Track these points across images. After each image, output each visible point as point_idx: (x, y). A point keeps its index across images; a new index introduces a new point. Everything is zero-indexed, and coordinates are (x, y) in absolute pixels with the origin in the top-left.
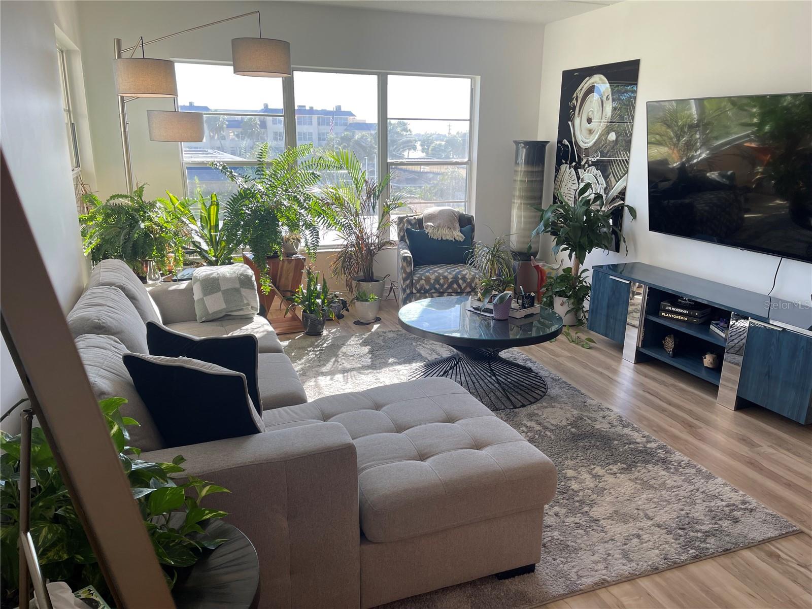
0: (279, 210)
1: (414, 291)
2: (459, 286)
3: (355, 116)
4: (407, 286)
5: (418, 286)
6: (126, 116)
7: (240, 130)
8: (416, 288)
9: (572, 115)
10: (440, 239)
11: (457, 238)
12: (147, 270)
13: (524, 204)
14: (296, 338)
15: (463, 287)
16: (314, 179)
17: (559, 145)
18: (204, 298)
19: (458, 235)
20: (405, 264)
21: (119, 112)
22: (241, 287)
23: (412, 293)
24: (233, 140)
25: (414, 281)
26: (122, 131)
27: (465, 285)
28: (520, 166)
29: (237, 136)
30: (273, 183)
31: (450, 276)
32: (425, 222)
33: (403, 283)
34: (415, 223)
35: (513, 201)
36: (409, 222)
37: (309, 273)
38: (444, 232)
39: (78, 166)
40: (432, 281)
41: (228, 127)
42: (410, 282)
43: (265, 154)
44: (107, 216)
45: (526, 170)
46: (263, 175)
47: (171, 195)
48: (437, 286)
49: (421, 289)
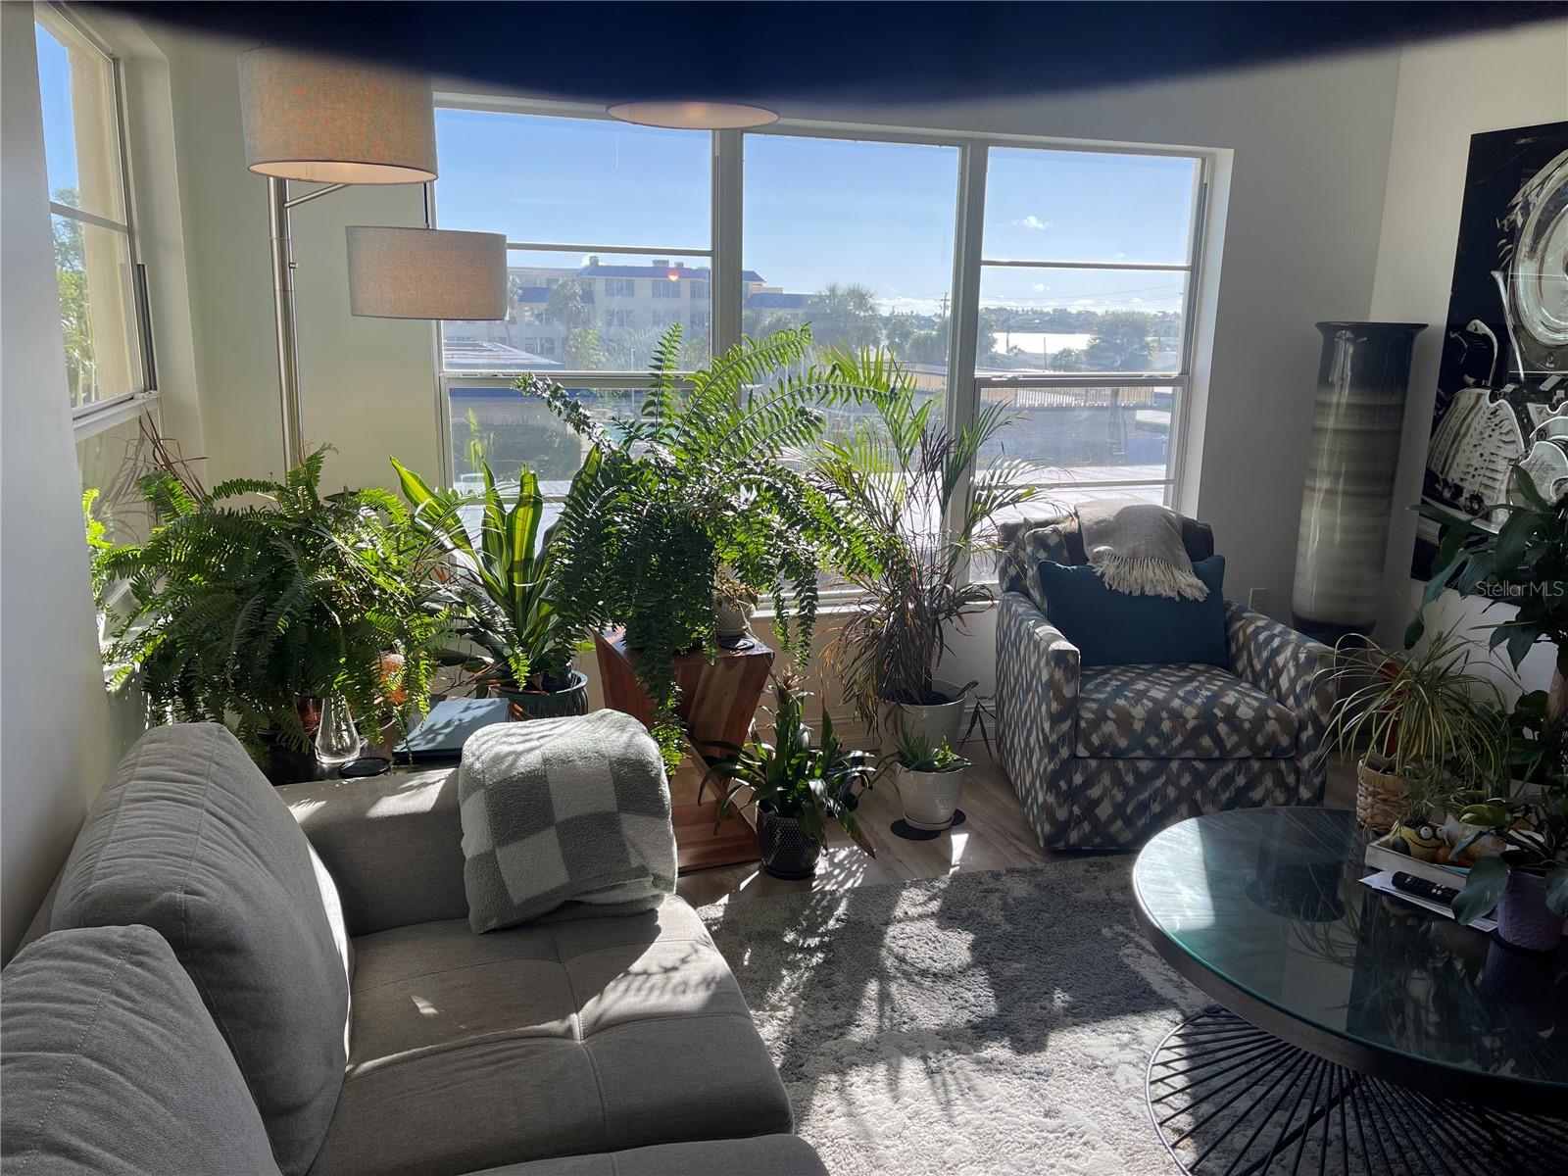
0: (723, 527)
1: (1082, 752)
2: (1218, 741)
3: (762, 280)
4: (1062, 739)
5: (1095, 740)
6: (290, 247)
7: (542, 306)
8: (1088, 744)
9: (1505, 255)
10: (1138, 593)
11: (1189, 593)
12: (319, 719)
13: (1345, 493)
14: (743, 885)
15: (1228, 747)
16: (806, 427)
17: (1453, 336)
18: (499, 853)
19: (1189, 583)
20: (1059, 675)
21: (271, 235)
22: (622, 808)
23: (1074, 756)
24: (529, 324)
25: (1083, 724)
26: (278, 288)
27: (1235, 738)
28: (1337, 390)
29: (538, 316)
30: (694, 439)
31: (1190, 712)
32: (1089, 544)
33: (1052, 728)
34: (1059, 545)
35: (1308, 483)
36: (1040, 542)
37: (783, 695)
38: (1151, 574)
39: (151, 384)
40: (1138, 726)
41: (522, 299)
42: (1070, 727)
43: (671, 357)
44: (204, 547)
45: (1352, 401)
46: (661, 414)
47: (403, 470)
48: (1153, 741)
49: (1103, 746)
